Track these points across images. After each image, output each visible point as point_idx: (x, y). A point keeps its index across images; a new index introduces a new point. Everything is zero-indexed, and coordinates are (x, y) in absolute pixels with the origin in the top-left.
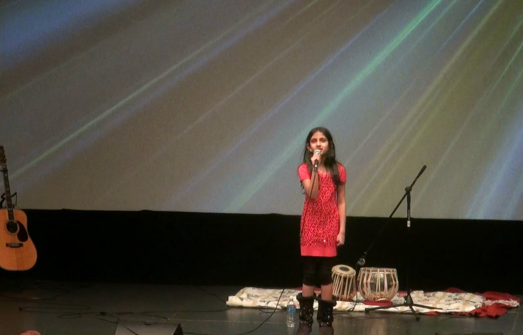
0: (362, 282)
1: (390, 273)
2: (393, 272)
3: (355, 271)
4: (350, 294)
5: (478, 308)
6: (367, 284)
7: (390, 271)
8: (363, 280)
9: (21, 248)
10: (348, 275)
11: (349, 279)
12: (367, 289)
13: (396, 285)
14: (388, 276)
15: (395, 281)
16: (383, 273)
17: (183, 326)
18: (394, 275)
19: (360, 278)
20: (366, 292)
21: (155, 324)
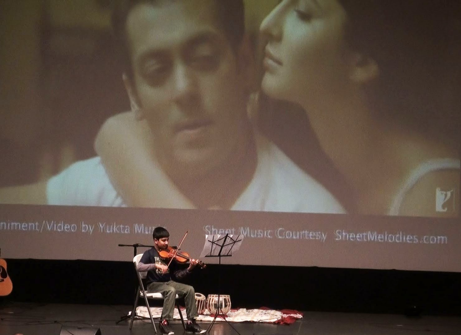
0: (209, 304)
1: (226, 298)
2: (228, 297)
3: (205, 296)
4: (202, 310)
5: (279, 320)
6: (212, 304)
7: (226, 297)
8: (209, 302)
9: (3, 282)
10: (201, 300)
11: (201, 301)
12: (212, 308)
13: (229, 305)
14: (225, 299)
15: (229, 302)
16: (222, 297)
17: (101, 329)
18: (228, 299)
19: (208, 301)
20: (211, 309)
21: (85, 328)
